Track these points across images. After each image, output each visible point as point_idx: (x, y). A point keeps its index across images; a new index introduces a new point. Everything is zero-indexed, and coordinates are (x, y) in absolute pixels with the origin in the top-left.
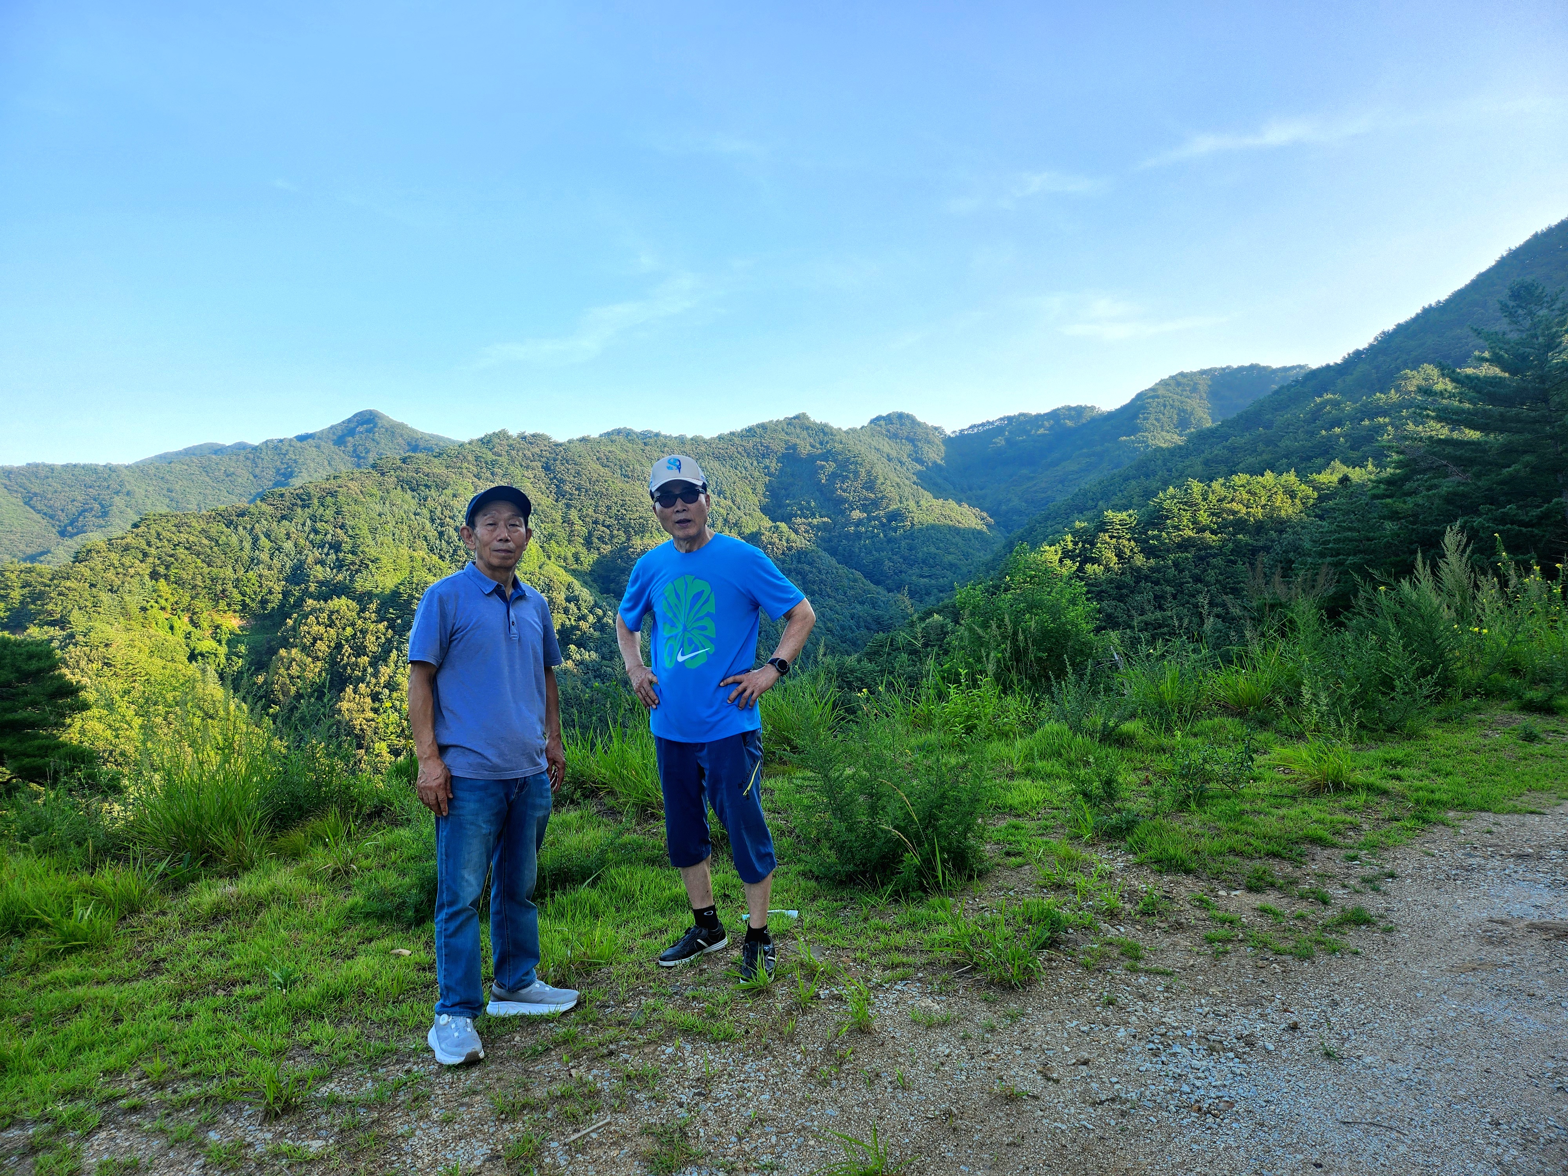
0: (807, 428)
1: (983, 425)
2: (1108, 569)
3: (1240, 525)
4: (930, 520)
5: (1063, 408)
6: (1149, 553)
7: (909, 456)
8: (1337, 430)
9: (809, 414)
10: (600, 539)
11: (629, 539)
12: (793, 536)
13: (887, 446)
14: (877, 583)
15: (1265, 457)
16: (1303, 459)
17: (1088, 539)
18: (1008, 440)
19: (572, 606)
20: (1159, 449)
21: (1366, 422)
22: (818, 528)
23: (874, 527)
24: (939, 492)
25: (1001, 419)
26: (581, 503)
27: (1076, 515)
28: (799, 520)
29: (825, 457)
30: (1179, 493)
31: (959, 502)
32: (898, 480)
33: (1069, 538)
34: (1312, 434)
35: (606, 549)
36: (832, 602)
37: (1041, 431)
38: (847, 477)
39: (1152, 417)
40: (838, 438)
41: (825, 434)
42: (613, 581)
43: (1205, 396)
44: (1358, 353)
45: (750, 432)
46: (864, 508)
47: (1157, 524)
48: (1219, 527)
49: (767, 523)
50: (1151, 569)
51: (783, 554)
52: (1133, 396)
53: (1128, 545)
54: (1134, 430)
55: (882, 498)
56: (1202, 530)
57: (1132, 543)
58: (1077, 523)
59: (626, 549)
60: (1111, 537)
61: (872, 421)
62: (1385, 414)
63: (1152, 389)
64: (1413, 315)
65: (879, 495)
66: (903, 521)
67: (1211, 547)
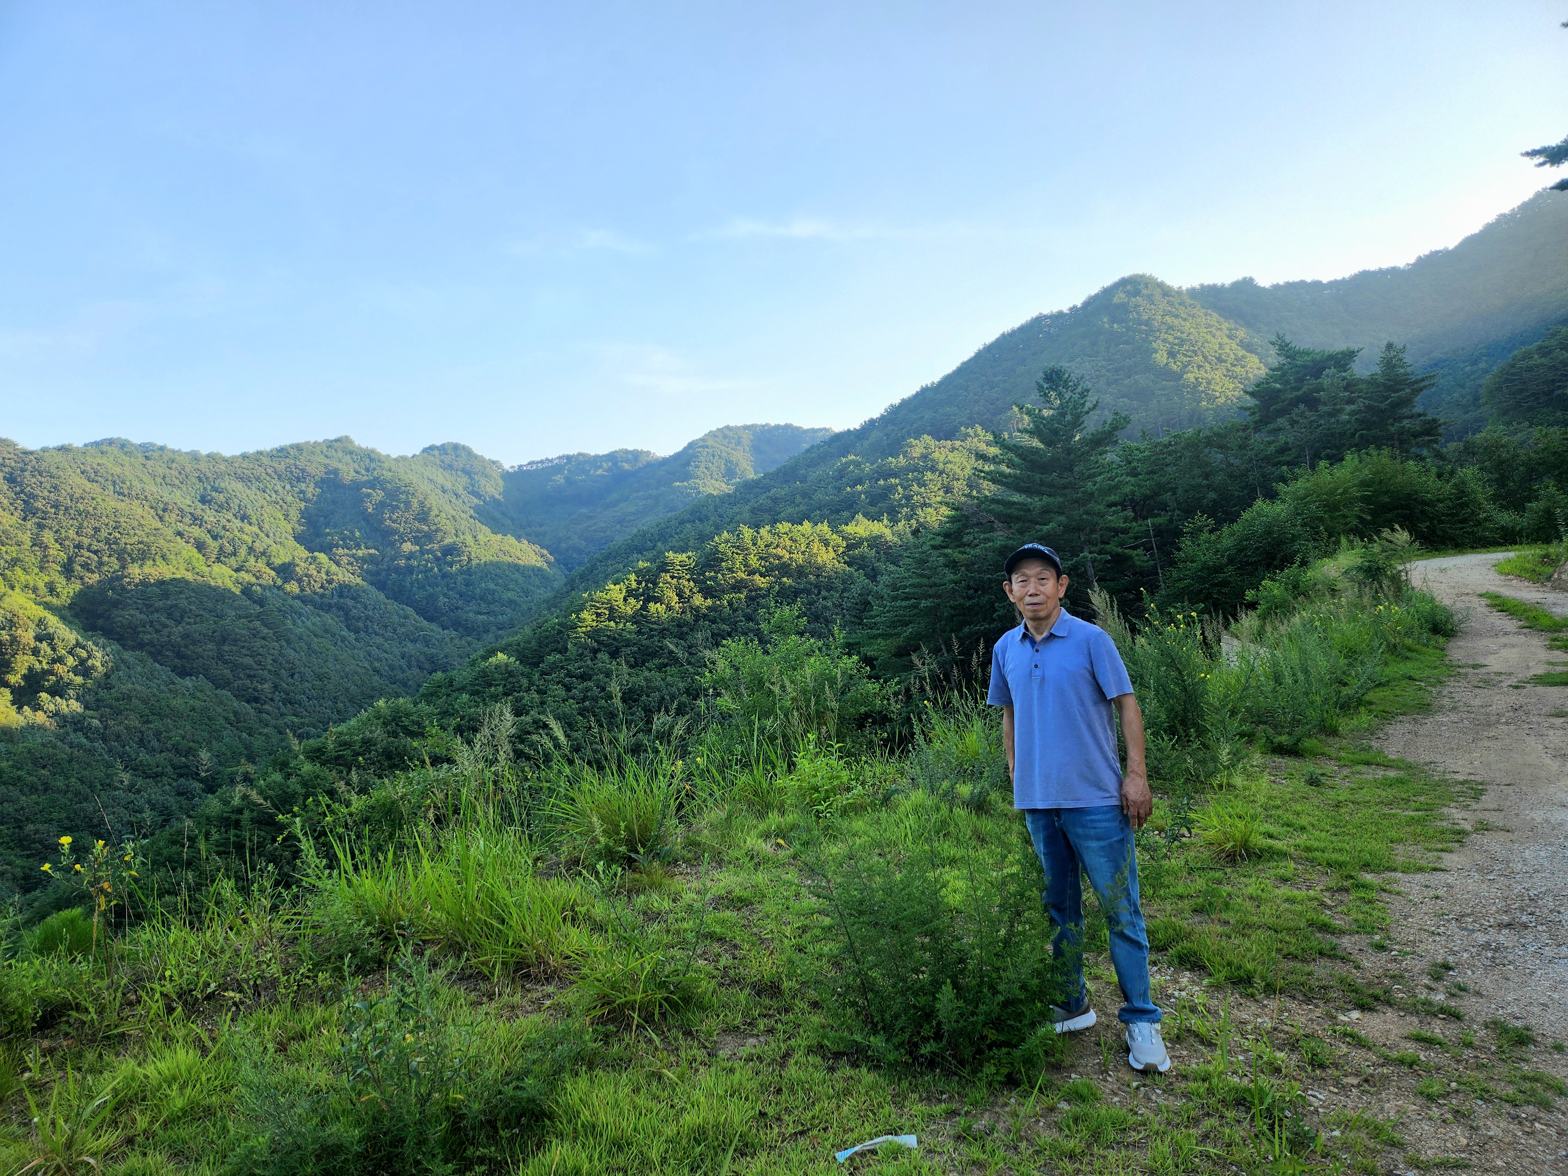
0: (351, 453)
1: (542, 462)
2: (669, 608)
3: (784, 569)
4: (486, 556)
5: (621, 451)
6: (707, 593)
7: (465, 489)
8: (859, 488)
9: (353, 437)
10: (86, 566)
11: (123, 567)
12: (334, 568)
13: (442, 477)
14: (431, 619)
15: (802, 508)
16: (833, 512)
17: (650, 578)
18: (567, 479)
19: (44, 646)
20: (711, 496)
21: (882, 482)
22: (364, 560)
23: (427, 561)
24: (497, 527)
25: (560, 458)
26: (59, 523)
27: (635, 555)
28: (340, 551)
29: (372, 484)
30: (733, 539)
31: (518, 538)
32: (454, 513)
33: (633, 577)
34: (839, 490)
35: (93, 579)
36: (379, 640)
37: (600, 472)
38: (397, 507)
39: (703, 465)
40: (386, 465)
41: (372, 460)
42: (100, 616)
43: (747, 449)
44: (872, 422)
45: (282, 453)
46: (416, 541)
47: (713, 566)
48: (767, 571)
49: (302, 552)
50: (708, 608)
51: (322, 587)
52: (685, 445)
53: (687, 585)
54: (686, 477)
55: (436, 531)
56: (752, 573)
57: (692, 583)
58: (640, 563)
59: (120, 578)
60: (672, 577)
61: (425, 450)
62: (895, 476)
63: (702, 440)
64: (914, 393)
65: (434, 528)
66: (459, 556)
67: (760, 589)
